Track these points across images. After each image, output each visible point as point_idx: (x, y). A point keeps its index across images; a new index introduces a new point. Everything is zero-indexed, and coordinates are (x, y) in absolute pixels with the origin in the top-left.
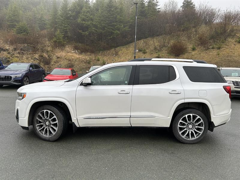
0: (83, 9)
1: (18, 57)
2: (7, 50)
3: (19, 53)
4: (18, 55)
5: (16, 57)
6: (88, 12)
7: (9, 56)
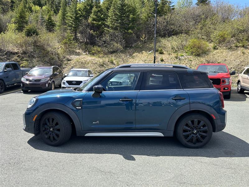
0: (93, 9)
1: (28, 61)
2: (17, 53)
3: (29, 56)
4: (28, 59)
5: (26, 60)
6: (99, 11)
7: (19, 60)
